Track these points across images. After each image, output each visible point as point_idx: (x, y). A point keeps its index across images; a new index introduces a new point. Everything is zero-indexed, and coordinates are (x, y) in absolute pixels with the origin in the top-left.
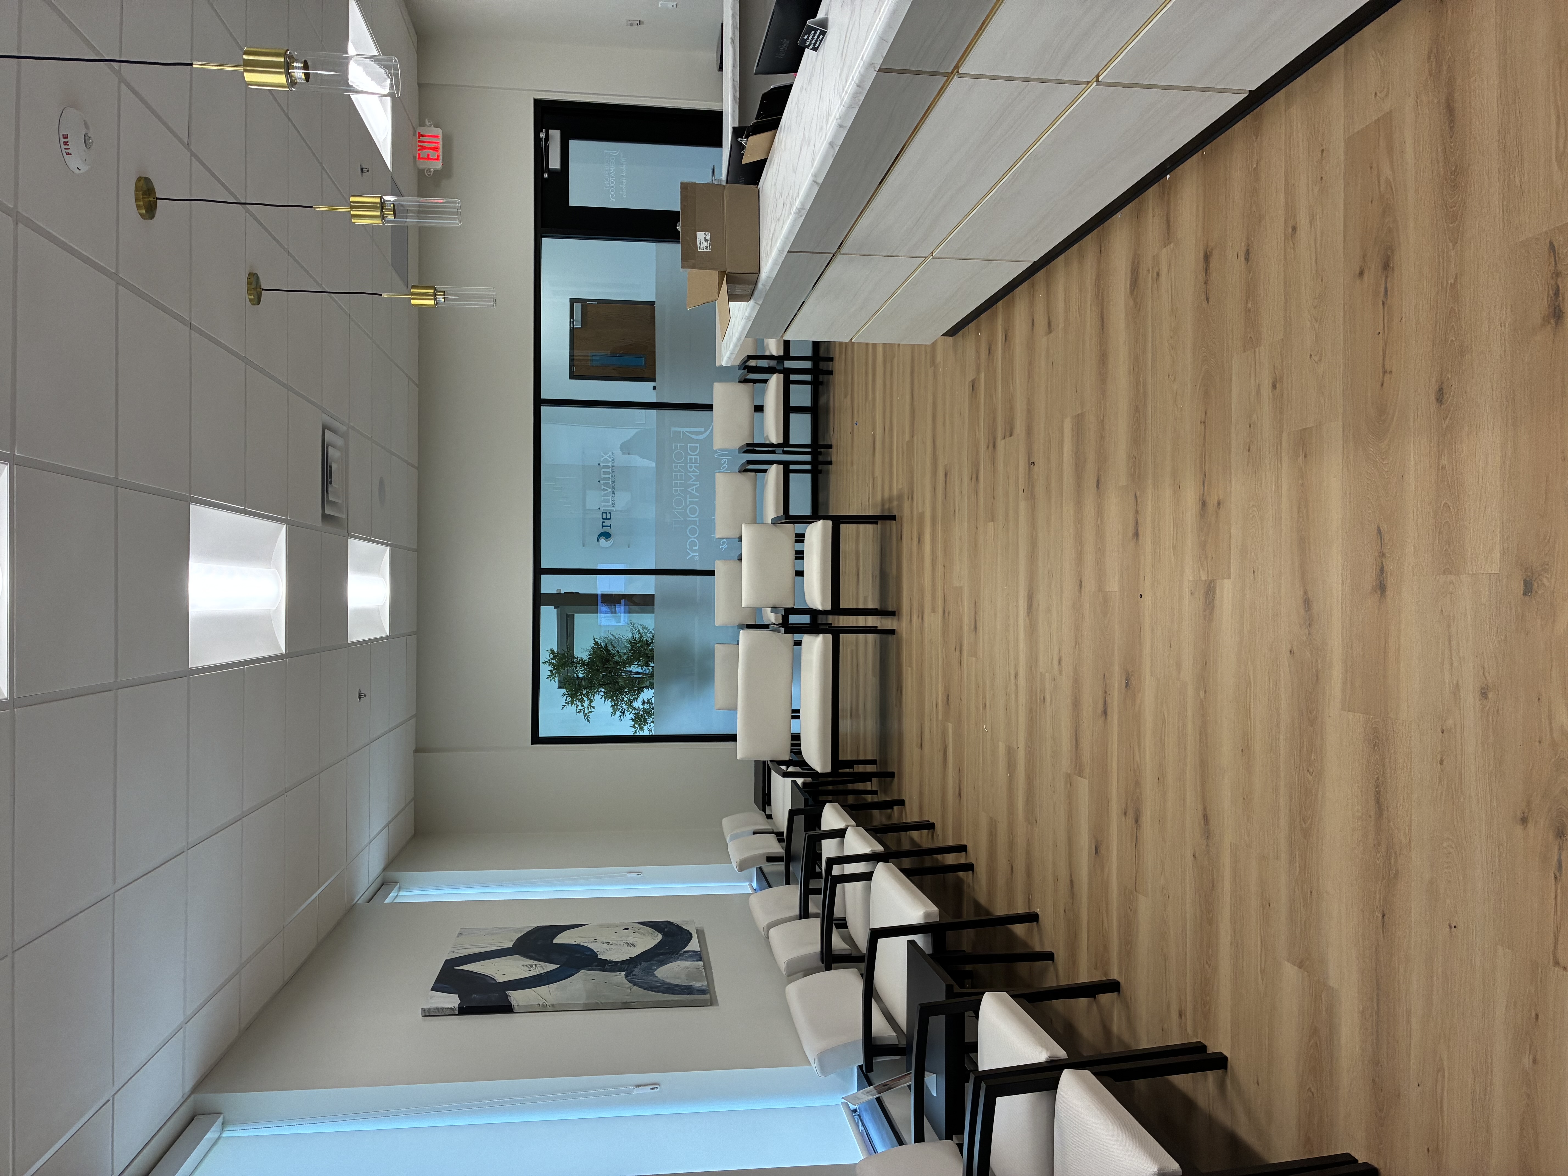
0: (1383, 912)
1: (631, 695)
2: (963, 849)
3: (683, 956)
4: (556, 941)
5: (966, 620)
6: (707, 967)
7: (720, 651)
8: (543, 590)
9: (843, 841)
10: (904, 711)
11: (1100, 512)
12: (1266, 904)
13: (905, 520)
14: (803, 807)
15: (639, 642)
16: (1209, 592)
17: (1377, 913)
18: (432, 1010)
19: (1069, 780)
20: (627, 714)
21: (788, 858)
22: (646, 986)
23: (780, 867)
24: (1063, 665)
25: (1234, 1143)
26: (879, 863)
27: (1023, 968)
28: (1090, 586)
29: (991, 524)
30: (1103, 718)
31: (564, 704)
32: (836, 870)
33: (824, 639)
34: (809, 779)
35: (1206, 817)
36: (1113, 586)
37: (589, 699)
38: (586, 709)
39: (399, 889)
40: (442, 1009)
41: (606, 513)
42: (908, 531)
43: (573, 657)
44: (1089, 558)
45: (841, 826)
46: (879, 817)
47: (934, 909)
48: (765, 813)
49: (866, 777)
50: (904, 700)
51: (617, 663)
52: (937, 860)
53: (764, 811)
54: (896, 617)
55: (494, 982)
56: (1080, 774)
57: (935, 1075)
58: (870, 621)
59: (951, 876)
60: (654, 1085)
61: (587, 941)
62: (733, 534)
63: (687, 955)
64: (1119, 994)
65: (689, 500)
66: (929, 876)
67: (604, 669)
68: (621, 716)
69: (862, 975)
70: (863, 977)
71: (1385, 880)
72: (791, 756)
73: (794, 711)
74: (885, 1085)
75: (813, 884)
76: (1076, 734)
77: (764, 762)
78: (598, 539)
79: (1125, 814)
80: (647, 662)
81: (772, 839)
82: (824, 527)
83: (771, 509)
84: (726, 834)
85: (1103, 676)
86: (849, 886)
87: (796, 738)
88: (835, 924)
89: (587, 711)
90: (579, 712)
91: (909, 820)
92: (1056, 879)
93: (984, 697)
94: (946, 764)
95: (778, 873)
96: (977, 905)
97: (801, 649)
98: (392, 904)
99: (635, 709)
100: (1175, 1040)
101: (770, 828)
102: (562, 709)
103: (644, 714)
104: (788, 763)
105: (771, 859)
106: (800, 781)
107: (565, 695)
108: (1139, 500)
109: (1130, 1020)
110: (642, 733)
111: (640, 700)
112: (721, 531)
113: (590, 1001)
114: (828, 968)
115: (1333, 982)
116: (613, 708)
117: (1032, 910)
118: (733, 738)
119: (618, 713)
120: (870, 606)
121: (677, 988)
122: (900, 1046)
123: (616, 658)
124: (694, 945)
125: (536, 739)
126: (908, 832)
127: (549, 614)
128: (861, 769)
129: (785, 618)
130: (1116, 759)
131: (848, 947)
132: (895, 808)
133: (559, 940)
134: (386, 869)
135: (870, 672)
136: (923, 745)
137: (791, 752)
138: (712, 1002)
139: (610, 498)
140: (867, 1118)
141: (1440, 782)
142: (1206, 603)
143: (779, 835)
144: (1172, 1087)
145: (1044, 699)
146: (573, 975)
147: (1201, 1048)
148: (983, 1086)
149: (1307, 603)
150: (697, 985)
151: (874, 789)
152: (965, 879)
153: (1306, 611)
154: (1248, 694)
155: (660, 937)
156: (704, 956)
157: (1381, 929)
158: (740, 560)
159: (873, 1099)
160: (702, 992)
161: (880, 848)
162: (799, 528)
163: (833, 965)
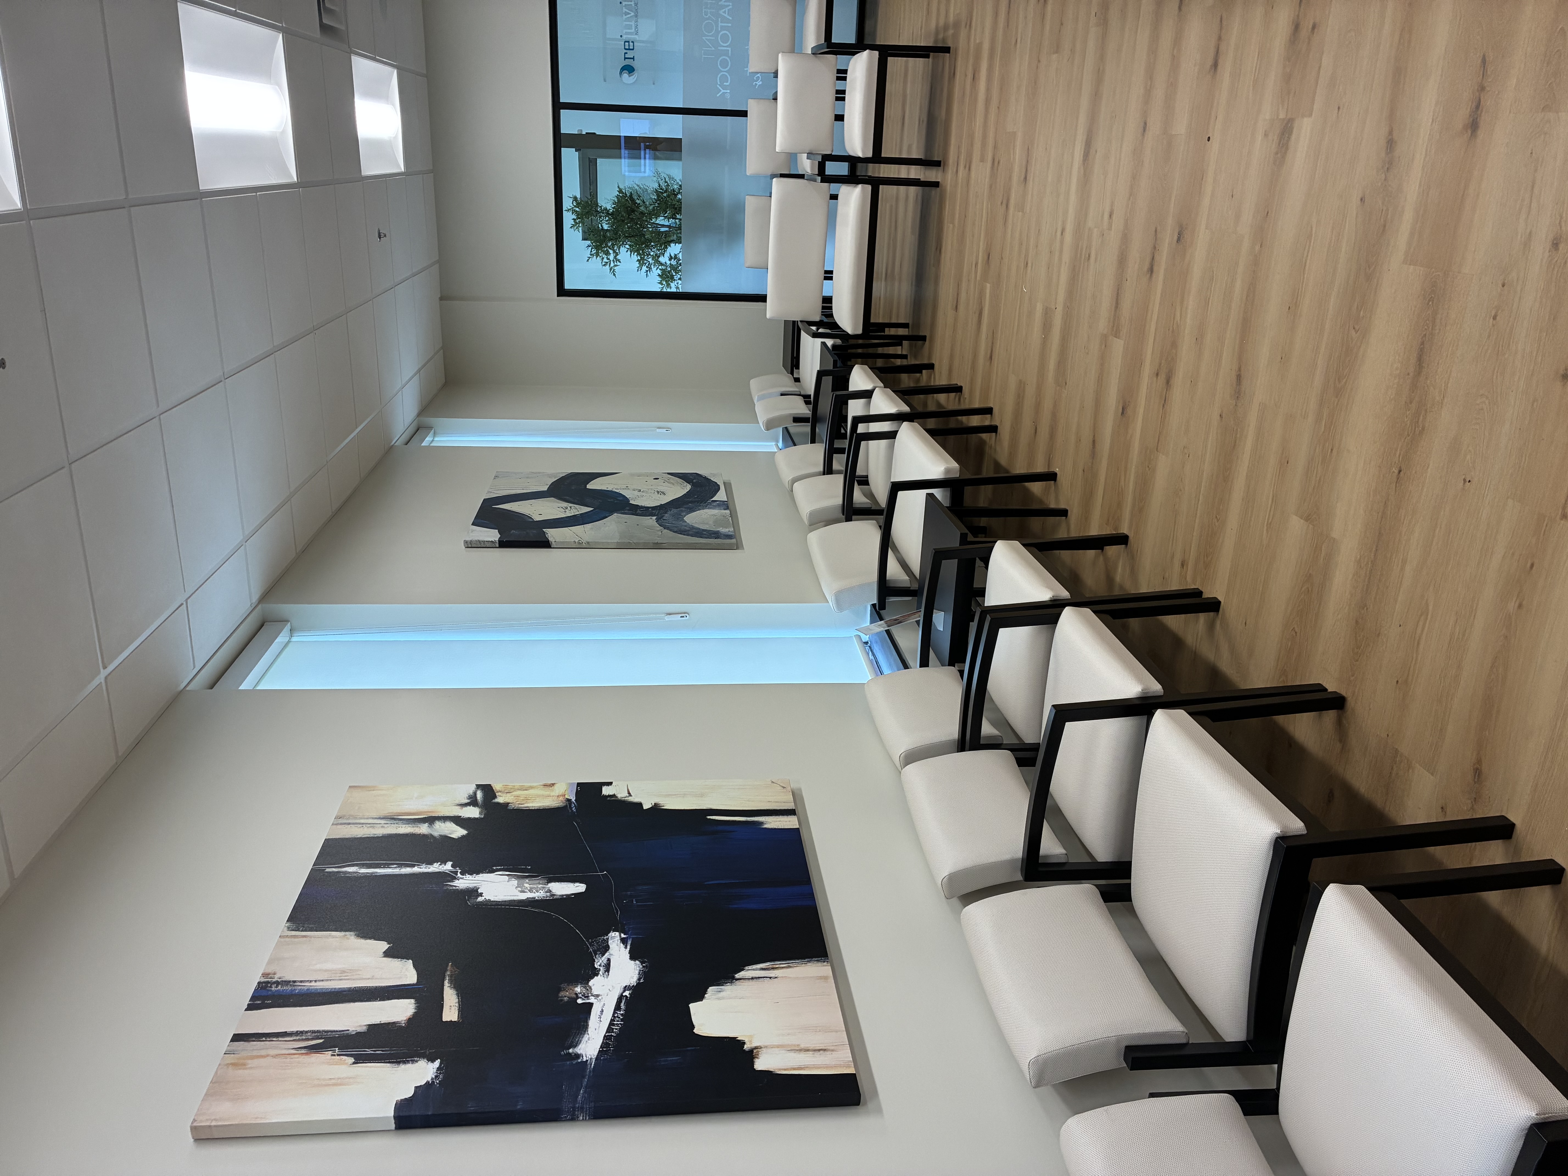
0: (1400, 467)
1: (657, 250)
2: (989, 411)
3: (711, 505)
4: (589, 486)
5: (1016, 169)
6: (734, 515)
7: (751, 204)
8: (564, 130)
9: (869, 403)
10: (942, 271)
11: (1178, 40)
12: (1284, 462)
13: (960, 52)
14: (831, 368)
15: (666, 192)
16: (1286, 131)
17: (1394, 469)
18: (473, 542)
19: (1105, 341)
20: (654, 269)
21: (814, 420)
22: (676, 529)
23: (806, 428)
24: (1114, 218)
25: (1214, 674)
26: (904, 423)
27: (1035, 523)
28: (1155, 127)
29: (1055, 56)
30: (1148, 275)
31: (589, 256)
32: (861, 428)
33: (863, 190)
34: (839, 342)
35: (1239, 377)
36: (1180, 127)
37: (614, 251)
38: (612, 262)
39: (435, 435)
40: (484, 542)
41: (629, 42)
42: (963, 67)
43: (597, 205)
44: (1159, 93)
45: (869, 387)
46: (906, 381)
47: (955, 465)
48: (793, 376)
49: (898, 341)
50: (942, 261)
51: (642, 213)
52: (962, 422)
53: (792, 373)
54: (942, 167)
55: (531, 520)
56: (1117, 335)
57: (943, 613)
58: (914, 172)
59: (974, 437)
60: (684, 614)
61: (619, 488)
62: (769, 68)
63: (715, 504)
64: (1126, 547)
65: (720, 24)
66: (952, 437)
67: (630, 220)
68: (647, 271)
69: (880, 527)
70: (881, 529)
71: (1409, 438)
72: (821, 317)
73: (826, 272)
74: (896, 620)
75: (838, 444)
76: (1118, 293)
77: (794, 322)
78: (621, 73)
79: (1157, 375)
80: (674, 214)
81: (800, 401)
82: (870, 58)
83: (812, 37)
84: (753, 396)
85: (1154, 230)
86: (872, 443)
87: (827, 301)
88: (857, 480)
89: (612, 265)
90: (604, 265)
91: (937, 383)
92: (1079, 440)
93: (1026, 256)
94: (980, 327)
95: (804, 434)
96: (997, 465)
97: (837, 204)
98: (429, 447)
99: (661, 264)
100: (1174, 586)
101: (797, 390)
102: (588, 261)
103: (671, 270)
104: (819, 324)
105: (797, 420)
106: (830, 342)
107: (589, 246)
108: (1224, 23)
109: (1134, 572)
110: (669, 290)
111: (667, 255)
112: (755, 64)
113: (623, 541)
114: (848, 519)
115: (1335, 534)
116: (640, 262)
117: (1052, 470)
118: (762, 298)
119: (644, 268)
120: (914, 155)
121: (705, 533)
122: (911, 589)
123: (642, 208)
124: (721, 496)
125: (562, 291)
126: (935, 395)
127: (570, 156)
128: (893, 331)
129: (822, 167)
130: (1156, 318)
131: (868, 501)
132: (924, 371)
133: (592, 485)
134: (420, 414)
135: (909, 230)
136: (958, 307)
137: (822, 315)
138: (738, 546)
139: (633, 23)
140: (877, 649)
141: (1489, 337)
142: (1279, 145)
143: (806, 397)
144: (1164, 628)
145: (1089, 256)
146: (606, 517)
147: (1198, 593)
148: (988, 618)
149: (1390, 144)
150: (723, 530)
151: (904, 353)
152: (988, 441)
153: (1387, 154)
154: (1307, 248)
155: (688, 487)
156: (731, 506)
157: (1395, 484)
158: (775, 99)
159: (883, 631)
160: (729, 537)
161: (905, 409)
162: (840, 61)
163: (854, 517)
